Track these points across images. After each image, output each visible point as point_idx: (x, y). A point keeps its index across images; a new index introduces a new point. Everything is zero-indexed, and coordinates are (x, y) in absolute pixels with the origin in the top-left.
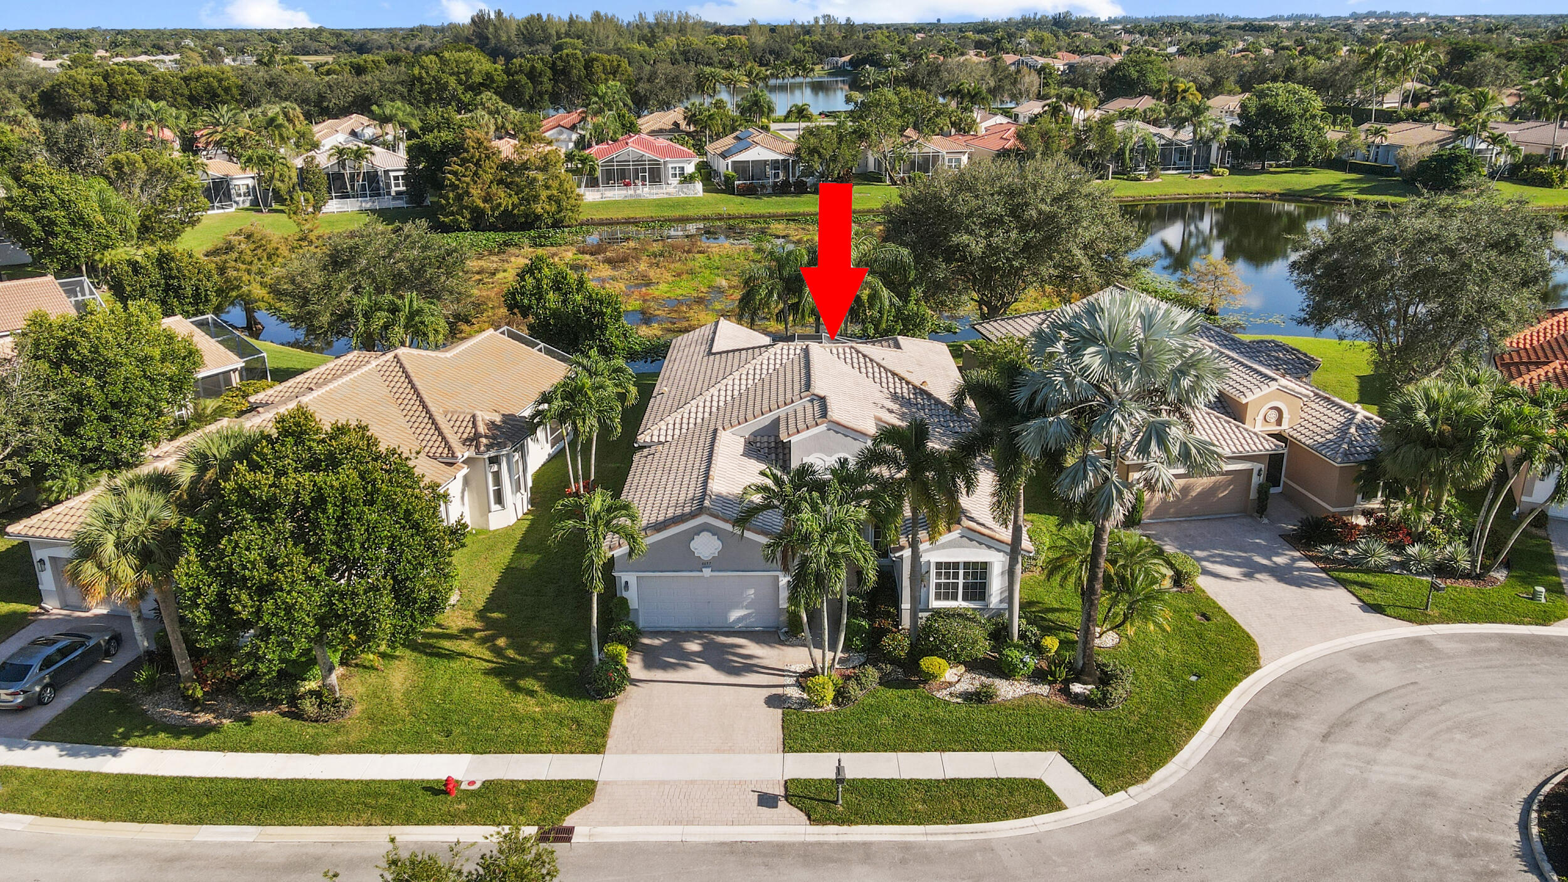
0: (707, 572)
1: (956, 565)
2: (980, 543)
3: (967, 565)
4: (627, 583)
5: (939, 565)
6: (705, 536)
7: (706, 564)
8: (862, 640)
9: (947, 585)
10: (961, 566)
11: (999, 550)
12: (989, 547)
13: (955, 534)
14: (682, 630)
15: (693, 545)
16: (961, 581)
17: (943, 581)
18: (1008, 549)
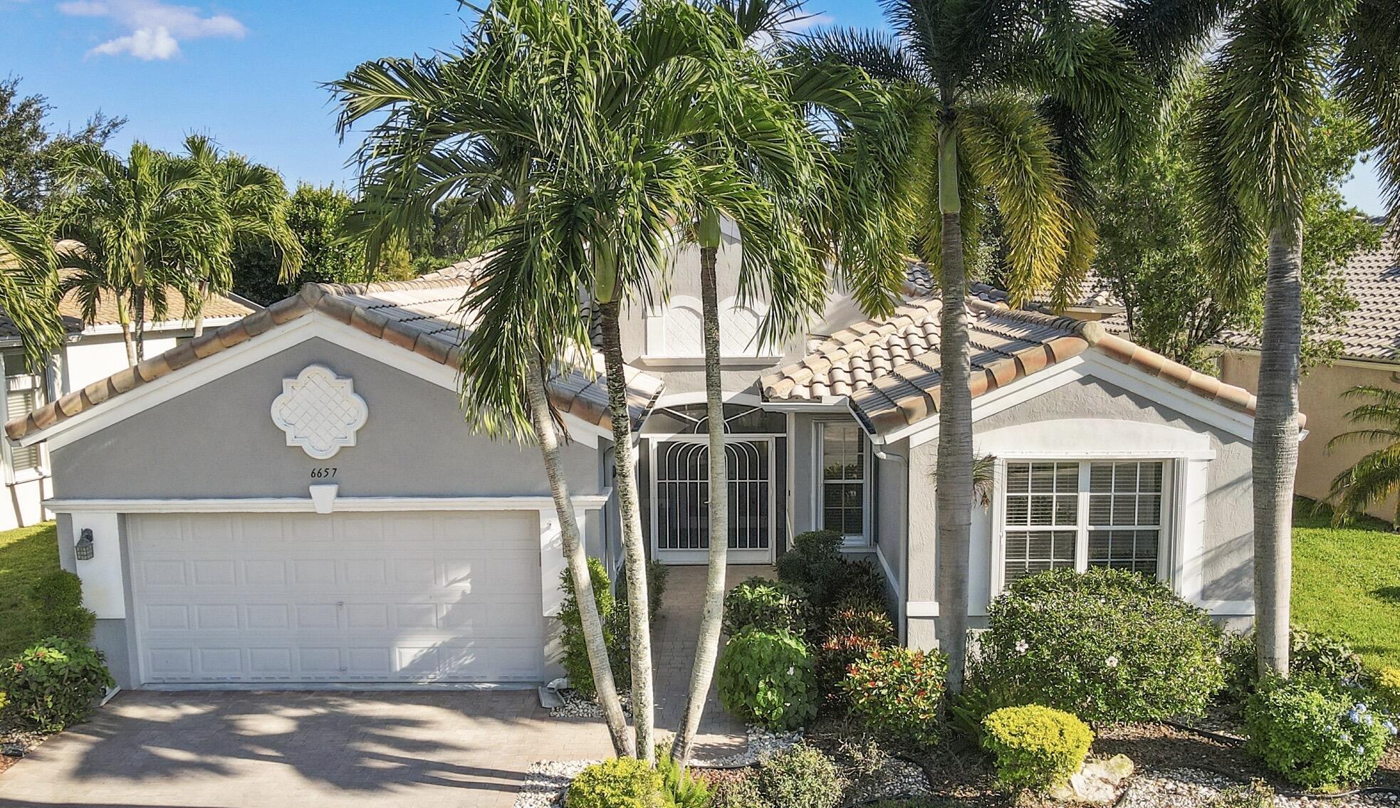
0: (324, 497)
1: (1067, 473)
2: (1142, 402)
3: (1101, 472)
4: (88, 535)
5: (1016, 470)
6: (316, 378)
7: (321, 474)
8: (786, 689)
9: (1041, 541)
10: (1084, 477)
11: (1198, 425)
12: (1169, 414)
13: (1065, 373)
14: (259, 689)
15: (280, 411)
16: (1083, 528)
17: (1029, 527)
18: (1246, 427)
